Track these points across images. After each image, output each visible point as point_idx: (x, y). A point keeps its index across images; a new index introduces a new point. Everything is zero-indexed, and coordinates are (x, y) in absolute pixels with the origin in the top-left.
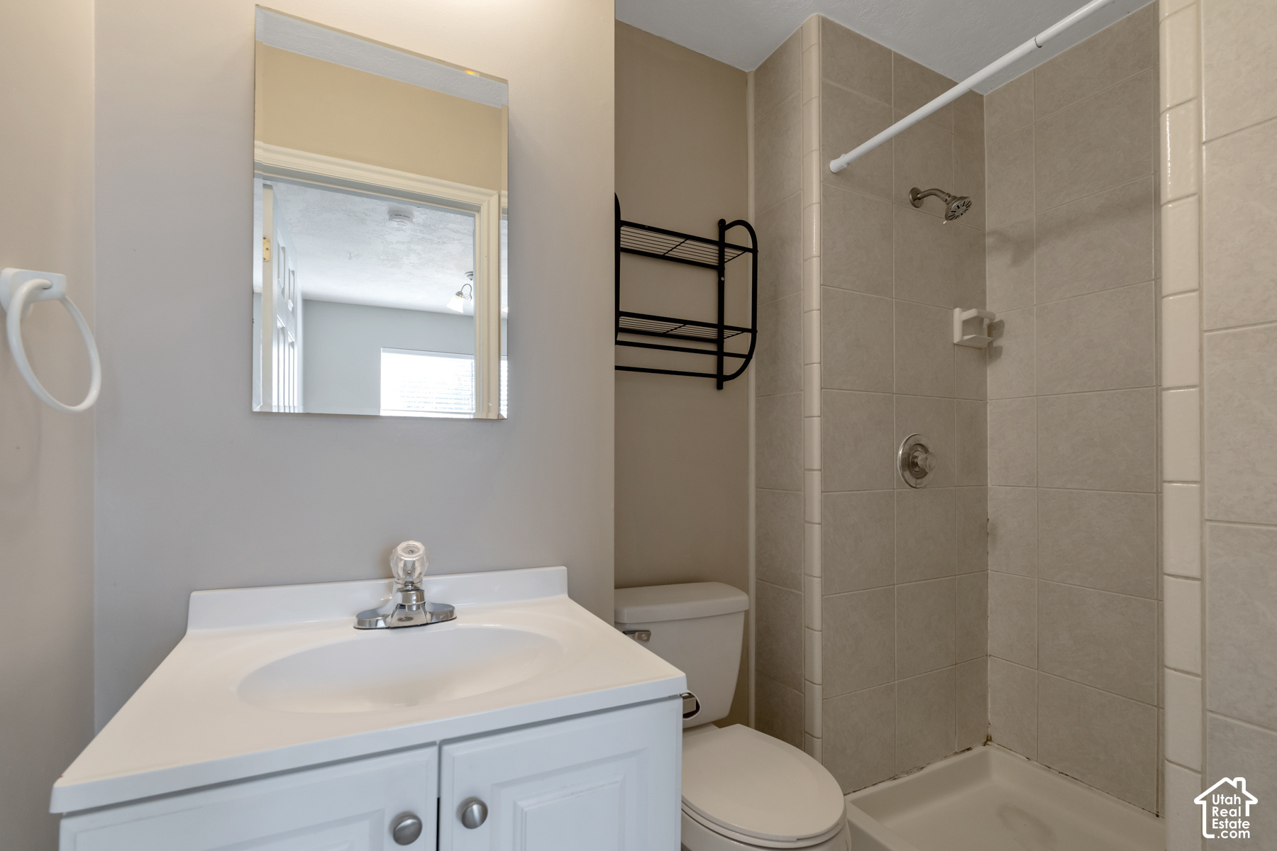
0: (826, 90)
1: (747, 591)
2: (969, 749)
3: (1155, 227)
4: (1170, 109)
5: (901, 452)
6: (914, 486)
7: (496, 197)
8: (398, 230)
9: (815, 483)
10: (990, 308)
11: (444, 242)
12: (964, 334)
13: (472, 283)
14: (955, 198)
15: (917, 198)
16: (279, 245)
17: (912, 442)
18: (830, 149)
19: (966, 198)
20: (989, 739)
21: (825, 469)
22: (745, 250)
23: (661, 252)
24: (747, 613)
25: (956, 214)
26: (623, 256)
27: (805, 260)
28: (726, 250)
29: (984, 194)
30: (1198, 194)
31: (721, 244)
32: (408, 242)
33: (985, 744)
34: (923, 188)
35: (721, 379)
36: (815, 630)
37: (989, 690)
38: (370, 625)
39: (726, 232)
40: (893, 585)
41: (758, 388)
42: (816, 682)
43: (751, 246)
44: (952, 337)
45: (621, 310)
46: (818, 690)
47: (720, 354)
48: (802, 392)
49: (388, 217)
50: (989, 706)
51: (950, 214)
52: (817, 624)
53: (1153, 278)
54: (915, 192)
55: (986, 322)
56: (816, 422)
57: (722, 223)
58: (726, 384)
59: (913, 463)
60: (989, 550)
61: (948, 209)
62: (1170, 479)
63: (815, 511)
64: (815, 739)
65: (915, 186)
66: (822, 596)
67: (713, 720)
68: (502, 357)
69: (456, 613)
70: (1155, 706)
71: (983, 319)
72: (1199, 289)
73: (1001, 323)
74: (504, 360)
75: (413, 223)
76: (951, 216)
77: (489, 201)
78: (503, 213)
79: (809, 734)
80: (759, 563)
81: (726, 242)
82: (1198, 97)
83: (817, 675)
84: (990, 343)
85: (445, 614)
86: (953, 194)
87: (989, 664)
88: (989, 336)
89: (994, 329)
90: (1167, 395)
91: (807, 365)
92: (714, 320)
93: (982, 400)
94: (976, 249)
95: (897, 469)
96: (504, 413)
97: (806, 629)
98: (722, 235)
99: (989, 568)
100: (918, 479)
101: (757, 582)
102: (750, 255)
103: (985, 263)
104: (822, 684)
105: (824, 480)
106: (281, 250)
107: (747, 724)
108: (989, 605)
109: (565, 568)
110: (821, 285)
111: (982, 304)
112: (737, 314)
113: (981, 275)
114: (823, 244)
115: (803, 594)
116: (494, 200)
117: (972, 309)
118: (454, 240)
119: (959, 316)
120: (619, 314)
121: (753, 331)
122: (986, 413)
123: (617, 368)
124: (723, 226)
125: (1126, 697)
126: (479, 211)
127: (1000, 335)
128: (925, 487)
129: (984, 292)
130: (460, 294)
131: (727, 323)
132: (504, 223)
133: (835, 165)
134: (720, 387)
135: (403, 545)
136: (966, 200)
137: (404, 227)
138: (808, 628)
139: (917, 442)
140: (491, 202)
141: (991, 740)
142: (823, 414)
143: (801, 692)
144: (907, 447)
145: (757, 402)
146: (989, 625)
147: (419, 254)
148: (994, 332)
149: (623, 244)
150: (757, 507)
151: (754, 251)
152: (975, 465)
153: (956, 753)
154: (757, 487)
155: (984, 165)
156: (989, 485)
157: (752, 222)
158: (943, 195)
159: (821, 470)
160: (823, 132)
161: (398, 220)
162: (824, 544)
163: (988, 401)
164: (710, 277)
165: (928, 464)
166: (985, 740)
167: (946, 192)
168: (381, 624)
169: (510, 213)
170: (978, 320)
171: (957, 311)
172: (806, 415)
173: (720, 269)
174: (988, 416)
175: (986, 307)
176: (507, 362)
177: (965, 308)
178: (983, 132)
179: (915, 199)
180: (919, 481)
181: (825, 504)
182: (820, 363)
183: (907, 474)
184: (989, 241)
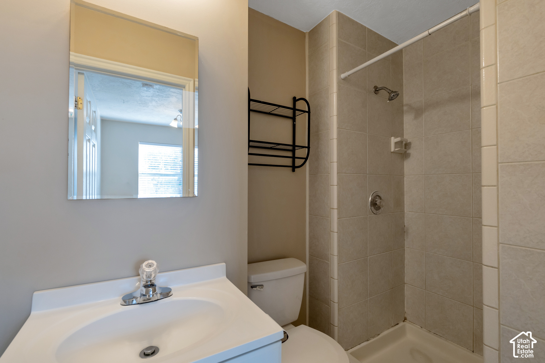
0: (340, 43)
1: (305, 263)
2: (397, 324)
3: (471, 107)
4: (484, 67)
5: (370, 199)
6: (375, 213)
7: (192, 82)
8: (147, 91)
9: (335, 214)
10: (405, 137)
11: (168, 97)
12: (395, 148)
13: (181, 115)
14: (392, 92)
15: (377, 90)
16: (87, 101)
17: (375, 195)
18: (341, 70)
19: (397, 92)
20: (405, 319)
21: (339, 208)
22: (305, 112)
23: (268, 111)
24: (305, 273)
25: (393, 98)
26: (251, 113)
27: (330, 117)
28: (296, 111)
29: (403, 88)
30: (496, 104)
31: (294, 109)
32: (152, 96)
33: (404, 321)
34: (379, 86)
35: (294, 168)
36: (335, 279)
37: (405, 298)
38: (129, 303)
39: (296, 102)
40: (367, 257)
41: (310, 171)
42: (335, 302)
43: (307, 110)
44: (391, 149)
45: (250, 139)
46: (336, 305)
47: (294, 158)
48: (329, 174)
49: (142, 85)
50: (406, 305)
51: (391, 98)
52: (336, 276)
53: (471, 128)
54: (376, 87)
55: (404, 143)
56: (335, 188)
57: (294, 98)
58: (296, 169)
59: (375, 203)
60: (405, 238)
61: (390, 96)
62: (485, 224)
63: (335, 226)
64: (335, 327)
65: (376, 85)
66: (338, 264)
67: (291, 322)
68: (195, 147)
69: (172, 292)
70: (472, 306)
71: (403, 142)
72: (497, 145)
73: (410, 143)
74: (196, 148)
75: (154, 88)
76: (391, 99)
77: (189, 84)
78: (196, 89)
79: (332, 324)
80: (310, 248)
81: (296, 108)
82: (496, 64)
83: (336, 300)
84: (406, 152)
85: (167, 293)
86: (391, 90)
87: (405, 287)
88: (405, 149)
89: (407, 145)
90: (484, 189)
91: (331, 162)
92: (291, 143)
93: (402, 175)
94: (400, 112)
95: (369, 207)
96: (196, 193)
97: (331, 278)
98: (294, 105)
99: (405, 246)
100: (377, 210)
101: (309, 256)
102: (307, 114)
103: (403, 117)
104: (338, 303)
105: (339, 213)
106: (88, 103)
107: (305, 324)
108: (405, 262)
109: (224, 264)
110: (337, 128)
111: (402, 135)
112: (301, 140)
113: (402, 123)
114: (338, 110)
115: (330, 263)
116: (192, 83)
117: (398, 137)
118: (173, 96)
119: (393, 140)
120: (249, 141)
121: (308, 147)
122: (404, 181)
123: (249, 164)
124: (295, 100)
125: (460, 302)
126: (184, 88)
127: (409, 148)
128: (379, 214)
129: (403, 130)
130: (176, 119)
131: (296, 144)
132: (197, 94)
133: (343, 76)
134: (293, 171)
135: (146, 263)
136: (397, 93)
137: (149, 90)
138: (332, 278)
139: (377, 195)
140: (190, 83)
141: (406, 319)
142: (338, 185)
143: (329, 306)
144: (373, 197)
145: (310, 177)
146: (405, 271)
147: (157, 101)
148: (407, 147)
149: (251, 108)
150: (310, 223)
151: (309, 112)
152: (399, 203)
153: (392, 326)
154: (310, 214)
155: (403, 76)
156: (405, 211)
157: (307, 99)
158: (387, 90)
159: (337, 209)
160: (338, 62)
161: (147, 87)
162: (339, 241)
163: (405, 176)
164: (289, 122)
165: (381, 204)
166: (404, 320)
167: (389, 89)
168: (134, 302)
169: (199, 89)
170: (401, 142)
171: (393, 138)
172: (331, 185)
173: (294, 119)
174: (405, 182)
175: (403, 136)
176: (197, 149)
177: (396, 137)
178: (402, 62)
179: (376, 90)
180: (378, 211)
181: (339, 224)
182: (337, 162)
183: (373, 208)
184: (405, 108)
